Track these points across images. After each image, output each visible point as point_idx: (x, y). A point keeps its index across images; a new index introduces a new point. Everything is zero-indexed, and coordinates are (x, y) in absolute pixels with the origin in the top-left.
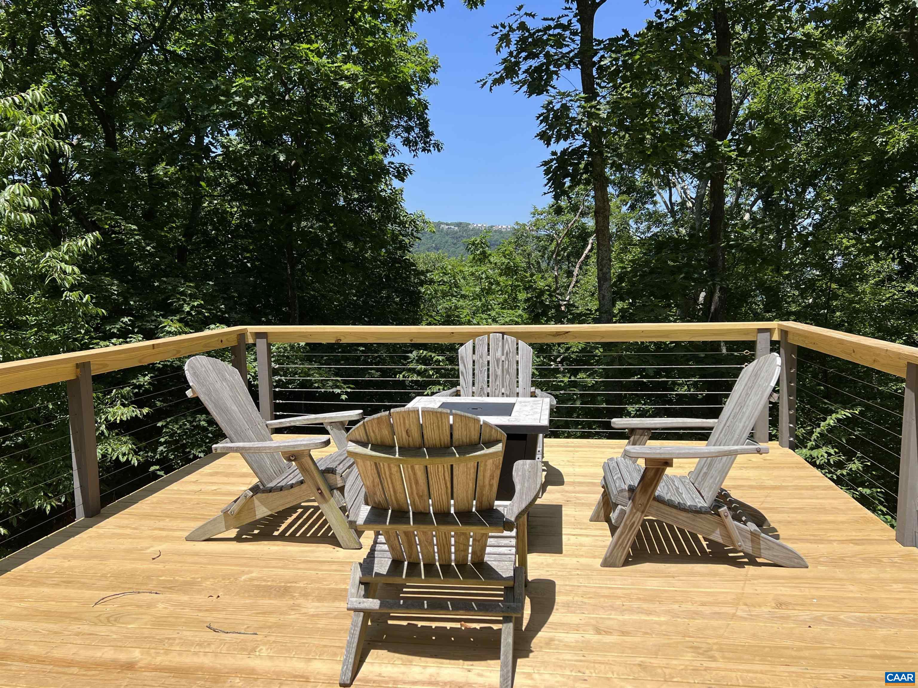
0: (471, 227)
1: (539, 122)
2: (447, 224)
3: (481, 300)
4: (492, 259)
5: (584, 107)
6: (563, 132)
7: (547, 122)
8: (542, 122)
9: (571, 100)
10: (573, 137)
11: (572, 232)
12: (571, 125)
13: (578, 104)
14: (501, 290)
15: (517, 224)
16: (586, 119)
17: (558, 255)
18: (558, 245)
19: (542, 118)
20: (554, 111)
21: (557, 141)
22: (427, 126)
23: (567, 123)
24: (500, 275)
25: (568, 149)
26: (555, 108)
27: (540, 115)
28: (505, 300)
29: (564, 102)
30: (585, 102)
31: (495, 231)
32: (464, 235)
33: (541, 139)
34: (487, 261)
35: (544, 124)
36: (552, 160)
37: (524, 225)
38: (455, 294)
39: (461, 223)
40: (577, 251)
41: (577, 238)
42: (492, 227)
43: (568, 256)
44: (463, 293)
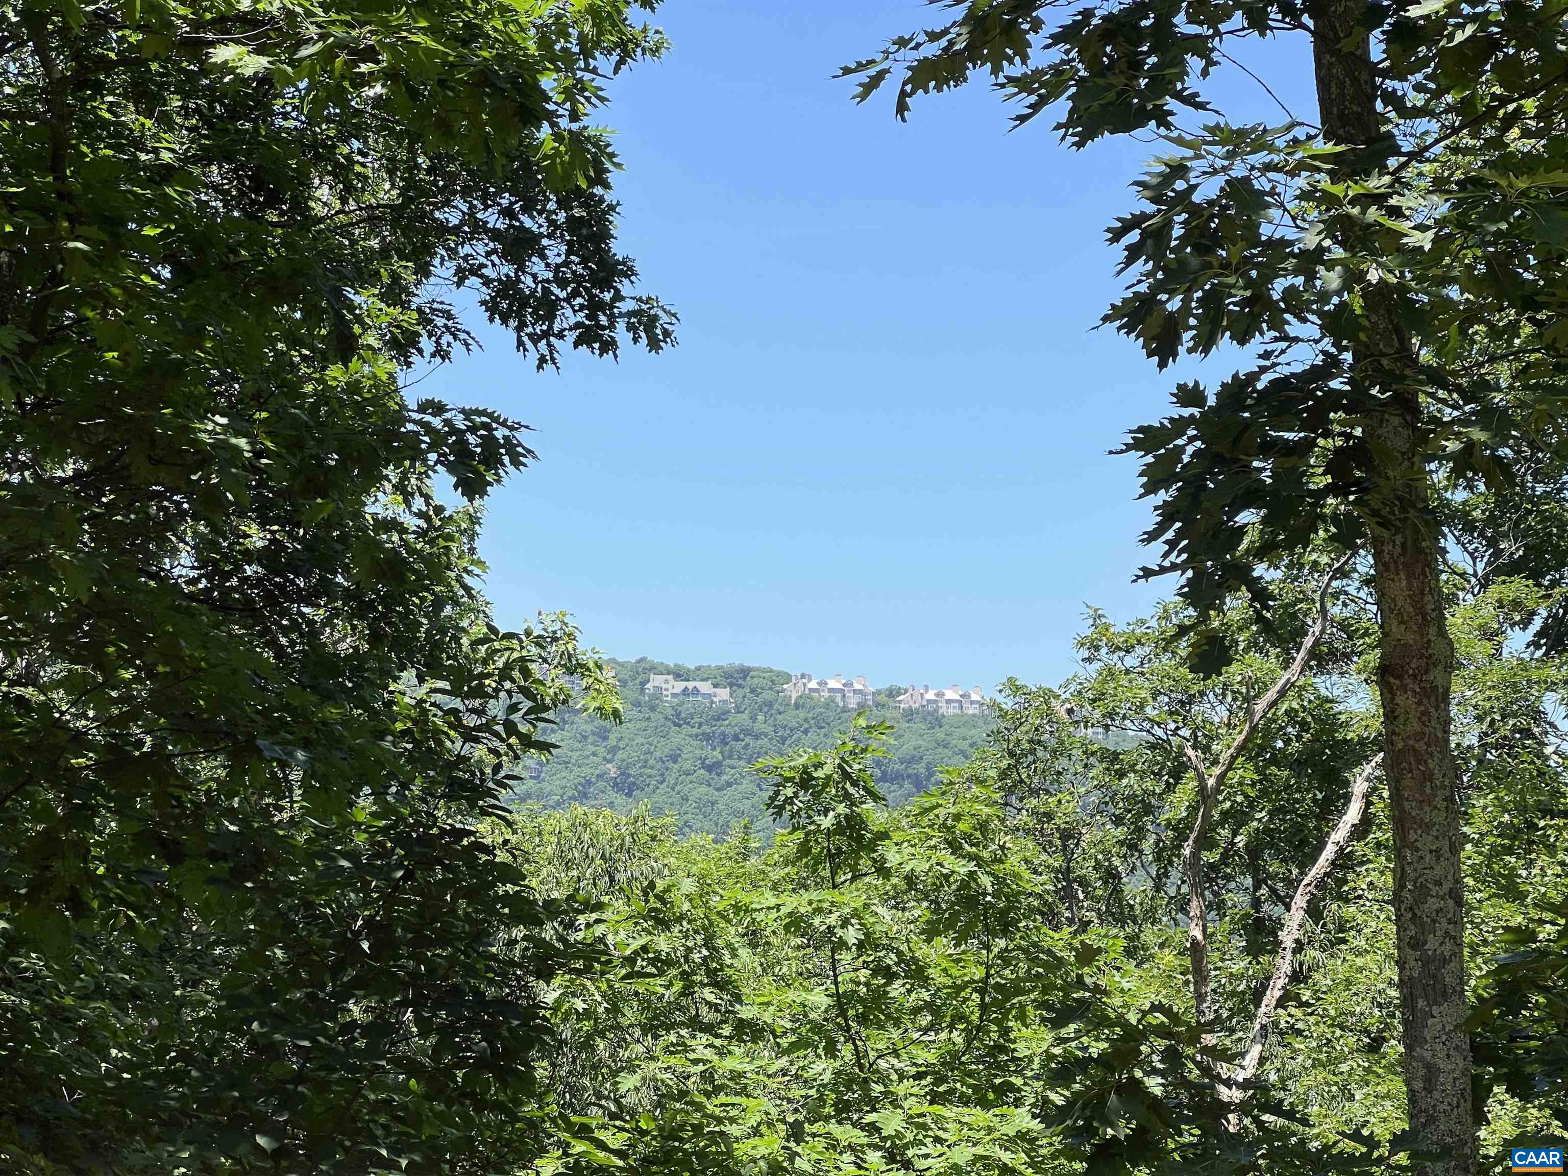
0: (793, 692)
1: (1119, 251)
2: (679, 674)
3: (831, 1051)
4: (893, 858)
5: (1329, 200)
6: (1232, 304)
7: (1157, 256)
8: (1133, 253)
9: (1268, 167)
10: (1277, 324)
11: (1268, 736)
12: (1270, 274)
13: (1302, 181)
14: (929, 1006)
15: (1015, 688)
16: (1339, 253)
17: (1205, 841)
18: (1205, 796)
19: (1134, 236)
20: (1195, 210)
21: (1205, 343)
22: (605, 235)
23: (1248, 261)
24: (930, 932)
25: (1253, 377)
26: (1197, 198)
27: (1127, 226)
28: (952, 1060)
29: (1239, 170)
30: (1335, 177)
31: (909, 715)
32: (760, 725)
33: (1129, 328)
34: (865, 864)
35: (1141, 266)
36: (1179, 425)
37: (1048, 695)
38: (707, 1016)
39: (745, 672)
40: (1299, 829)
41: (1298, 764)
42: (893, 693)
43: (1254, 850)
44: (746, 1012)
